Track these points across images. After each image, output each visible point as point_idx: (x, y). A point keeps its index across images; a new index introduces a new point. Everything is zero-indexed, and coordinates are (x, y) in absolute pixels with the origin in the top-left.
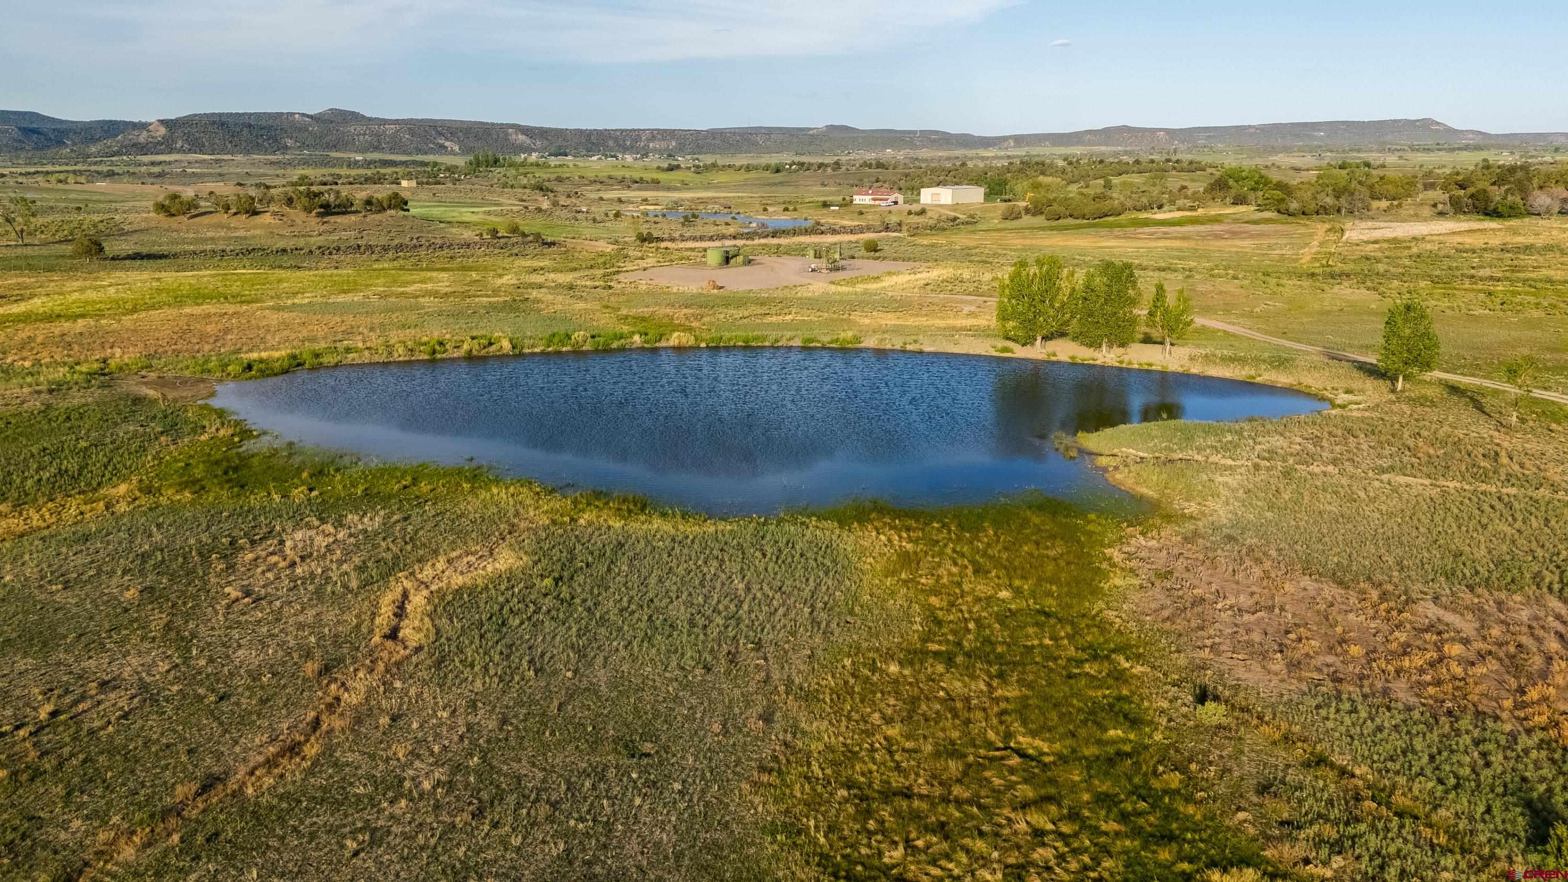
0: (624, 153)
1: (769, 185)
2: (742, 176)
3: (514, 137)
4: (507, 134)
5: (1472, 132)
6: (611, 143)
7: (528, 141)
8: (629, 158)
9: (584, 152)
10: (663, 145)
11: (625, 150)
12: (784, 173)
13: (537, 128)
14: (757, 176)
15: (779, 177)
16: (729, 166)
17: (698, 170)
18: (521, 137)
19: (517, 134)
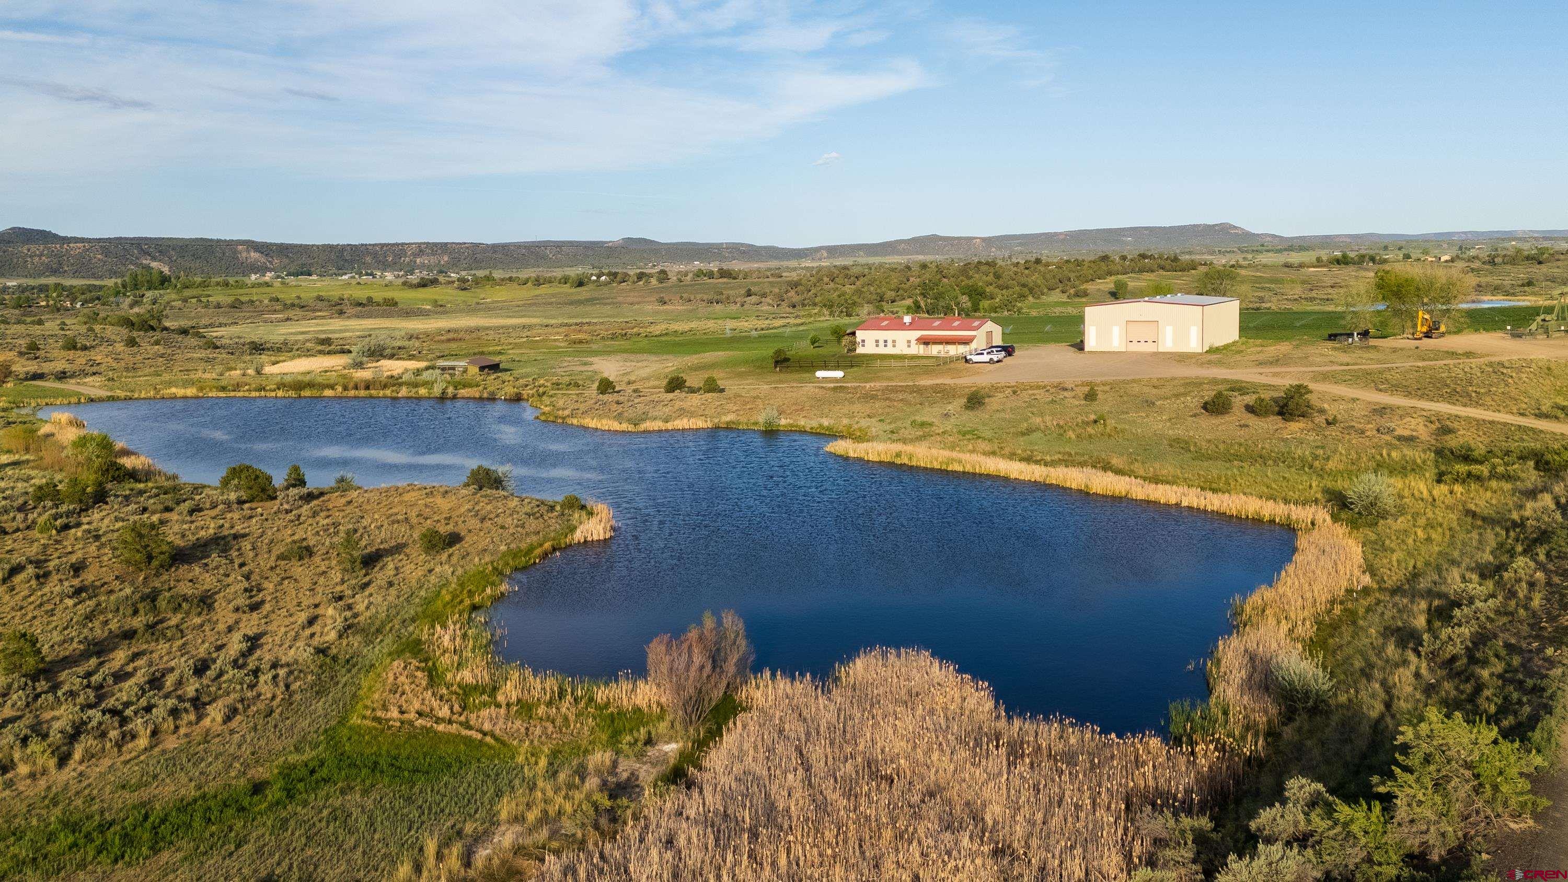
0: (384, 270)
1: (571, 303)
2: (529, 292)
3: (244, 254)
4: (235, 252)
5: (1270, 235)
6: (368, 259)
7: (263, 260)
8: (389, 276)
9: (334, 270)
10: (433, 260)
11: (385, 266)
12: (591, 286)
13: (275, 244)
14: (551, 291)
15: (584, 293)
16: (510, 279)
17: (463, 286)
18: (254, 255)
19: (248, 251)
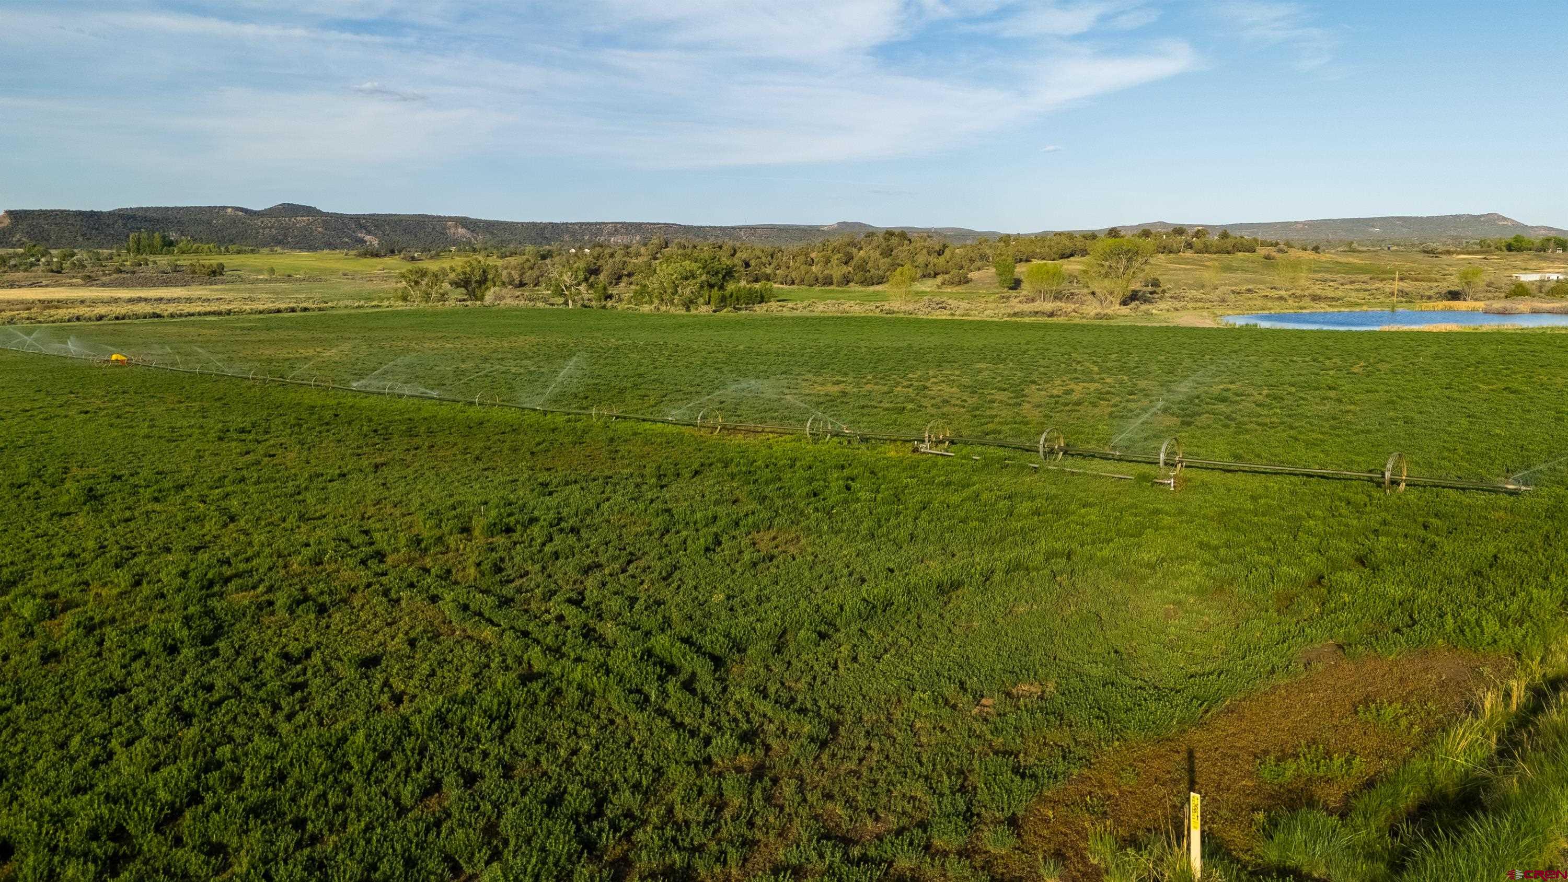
3: (452, 230)
4: (445, 228)
6: (566, 237)
7: (469, 236)
10: (626, 239)
18: (461, 231)
19: (456, 228)
